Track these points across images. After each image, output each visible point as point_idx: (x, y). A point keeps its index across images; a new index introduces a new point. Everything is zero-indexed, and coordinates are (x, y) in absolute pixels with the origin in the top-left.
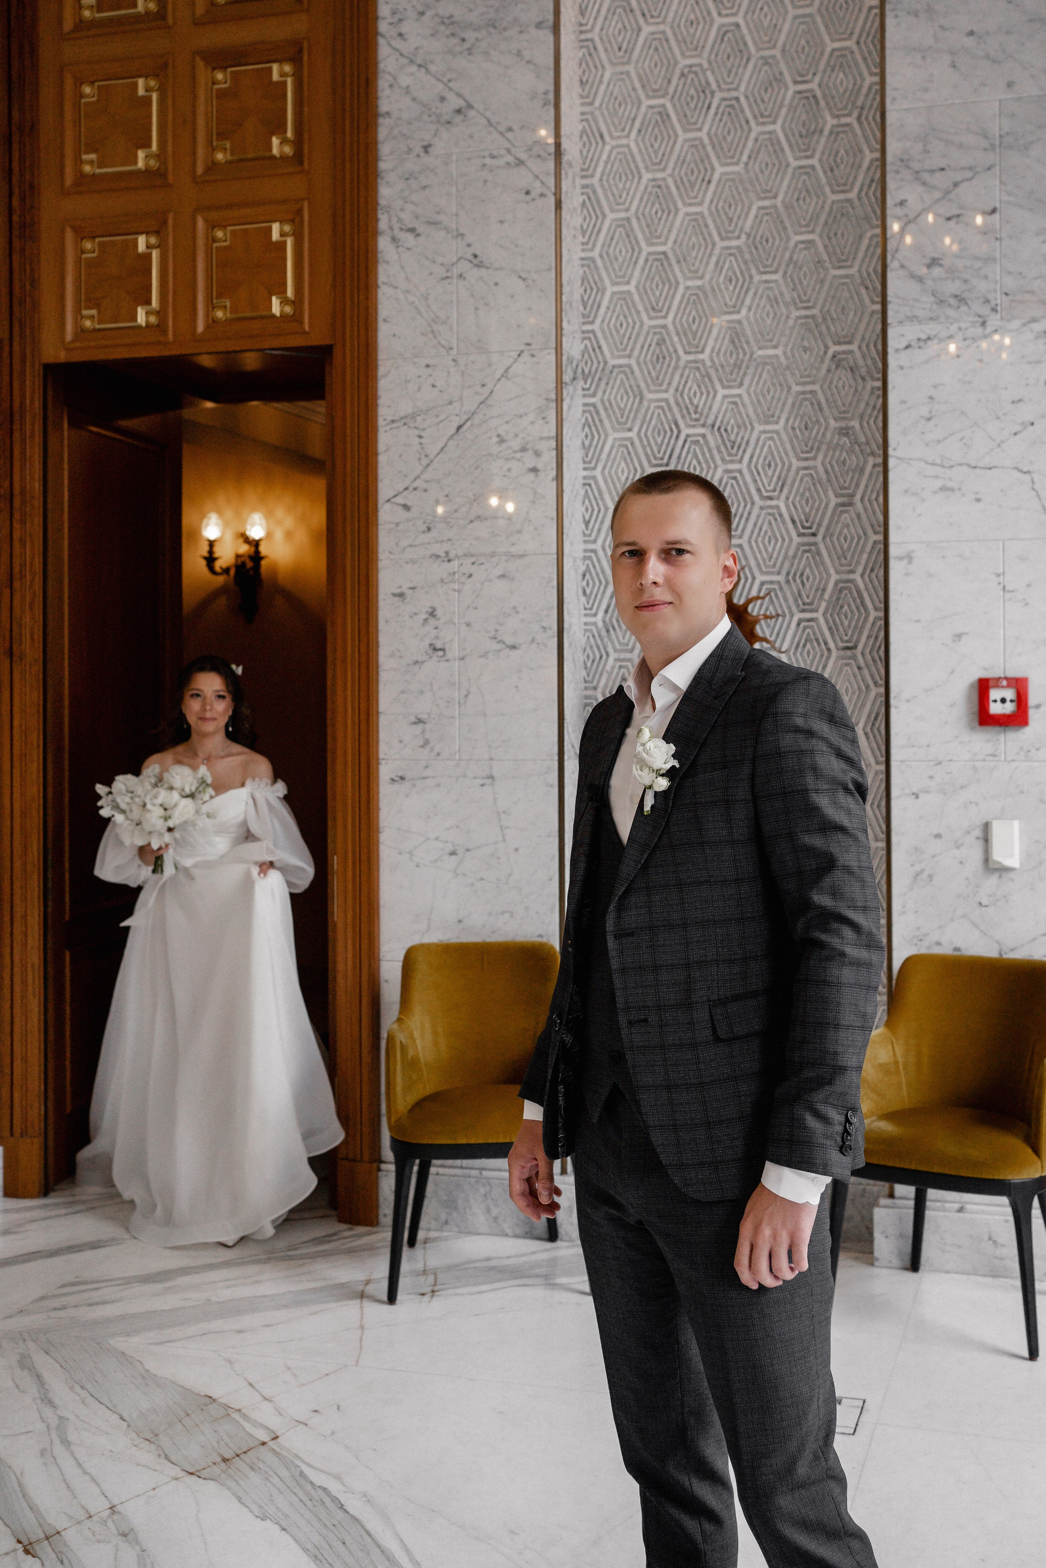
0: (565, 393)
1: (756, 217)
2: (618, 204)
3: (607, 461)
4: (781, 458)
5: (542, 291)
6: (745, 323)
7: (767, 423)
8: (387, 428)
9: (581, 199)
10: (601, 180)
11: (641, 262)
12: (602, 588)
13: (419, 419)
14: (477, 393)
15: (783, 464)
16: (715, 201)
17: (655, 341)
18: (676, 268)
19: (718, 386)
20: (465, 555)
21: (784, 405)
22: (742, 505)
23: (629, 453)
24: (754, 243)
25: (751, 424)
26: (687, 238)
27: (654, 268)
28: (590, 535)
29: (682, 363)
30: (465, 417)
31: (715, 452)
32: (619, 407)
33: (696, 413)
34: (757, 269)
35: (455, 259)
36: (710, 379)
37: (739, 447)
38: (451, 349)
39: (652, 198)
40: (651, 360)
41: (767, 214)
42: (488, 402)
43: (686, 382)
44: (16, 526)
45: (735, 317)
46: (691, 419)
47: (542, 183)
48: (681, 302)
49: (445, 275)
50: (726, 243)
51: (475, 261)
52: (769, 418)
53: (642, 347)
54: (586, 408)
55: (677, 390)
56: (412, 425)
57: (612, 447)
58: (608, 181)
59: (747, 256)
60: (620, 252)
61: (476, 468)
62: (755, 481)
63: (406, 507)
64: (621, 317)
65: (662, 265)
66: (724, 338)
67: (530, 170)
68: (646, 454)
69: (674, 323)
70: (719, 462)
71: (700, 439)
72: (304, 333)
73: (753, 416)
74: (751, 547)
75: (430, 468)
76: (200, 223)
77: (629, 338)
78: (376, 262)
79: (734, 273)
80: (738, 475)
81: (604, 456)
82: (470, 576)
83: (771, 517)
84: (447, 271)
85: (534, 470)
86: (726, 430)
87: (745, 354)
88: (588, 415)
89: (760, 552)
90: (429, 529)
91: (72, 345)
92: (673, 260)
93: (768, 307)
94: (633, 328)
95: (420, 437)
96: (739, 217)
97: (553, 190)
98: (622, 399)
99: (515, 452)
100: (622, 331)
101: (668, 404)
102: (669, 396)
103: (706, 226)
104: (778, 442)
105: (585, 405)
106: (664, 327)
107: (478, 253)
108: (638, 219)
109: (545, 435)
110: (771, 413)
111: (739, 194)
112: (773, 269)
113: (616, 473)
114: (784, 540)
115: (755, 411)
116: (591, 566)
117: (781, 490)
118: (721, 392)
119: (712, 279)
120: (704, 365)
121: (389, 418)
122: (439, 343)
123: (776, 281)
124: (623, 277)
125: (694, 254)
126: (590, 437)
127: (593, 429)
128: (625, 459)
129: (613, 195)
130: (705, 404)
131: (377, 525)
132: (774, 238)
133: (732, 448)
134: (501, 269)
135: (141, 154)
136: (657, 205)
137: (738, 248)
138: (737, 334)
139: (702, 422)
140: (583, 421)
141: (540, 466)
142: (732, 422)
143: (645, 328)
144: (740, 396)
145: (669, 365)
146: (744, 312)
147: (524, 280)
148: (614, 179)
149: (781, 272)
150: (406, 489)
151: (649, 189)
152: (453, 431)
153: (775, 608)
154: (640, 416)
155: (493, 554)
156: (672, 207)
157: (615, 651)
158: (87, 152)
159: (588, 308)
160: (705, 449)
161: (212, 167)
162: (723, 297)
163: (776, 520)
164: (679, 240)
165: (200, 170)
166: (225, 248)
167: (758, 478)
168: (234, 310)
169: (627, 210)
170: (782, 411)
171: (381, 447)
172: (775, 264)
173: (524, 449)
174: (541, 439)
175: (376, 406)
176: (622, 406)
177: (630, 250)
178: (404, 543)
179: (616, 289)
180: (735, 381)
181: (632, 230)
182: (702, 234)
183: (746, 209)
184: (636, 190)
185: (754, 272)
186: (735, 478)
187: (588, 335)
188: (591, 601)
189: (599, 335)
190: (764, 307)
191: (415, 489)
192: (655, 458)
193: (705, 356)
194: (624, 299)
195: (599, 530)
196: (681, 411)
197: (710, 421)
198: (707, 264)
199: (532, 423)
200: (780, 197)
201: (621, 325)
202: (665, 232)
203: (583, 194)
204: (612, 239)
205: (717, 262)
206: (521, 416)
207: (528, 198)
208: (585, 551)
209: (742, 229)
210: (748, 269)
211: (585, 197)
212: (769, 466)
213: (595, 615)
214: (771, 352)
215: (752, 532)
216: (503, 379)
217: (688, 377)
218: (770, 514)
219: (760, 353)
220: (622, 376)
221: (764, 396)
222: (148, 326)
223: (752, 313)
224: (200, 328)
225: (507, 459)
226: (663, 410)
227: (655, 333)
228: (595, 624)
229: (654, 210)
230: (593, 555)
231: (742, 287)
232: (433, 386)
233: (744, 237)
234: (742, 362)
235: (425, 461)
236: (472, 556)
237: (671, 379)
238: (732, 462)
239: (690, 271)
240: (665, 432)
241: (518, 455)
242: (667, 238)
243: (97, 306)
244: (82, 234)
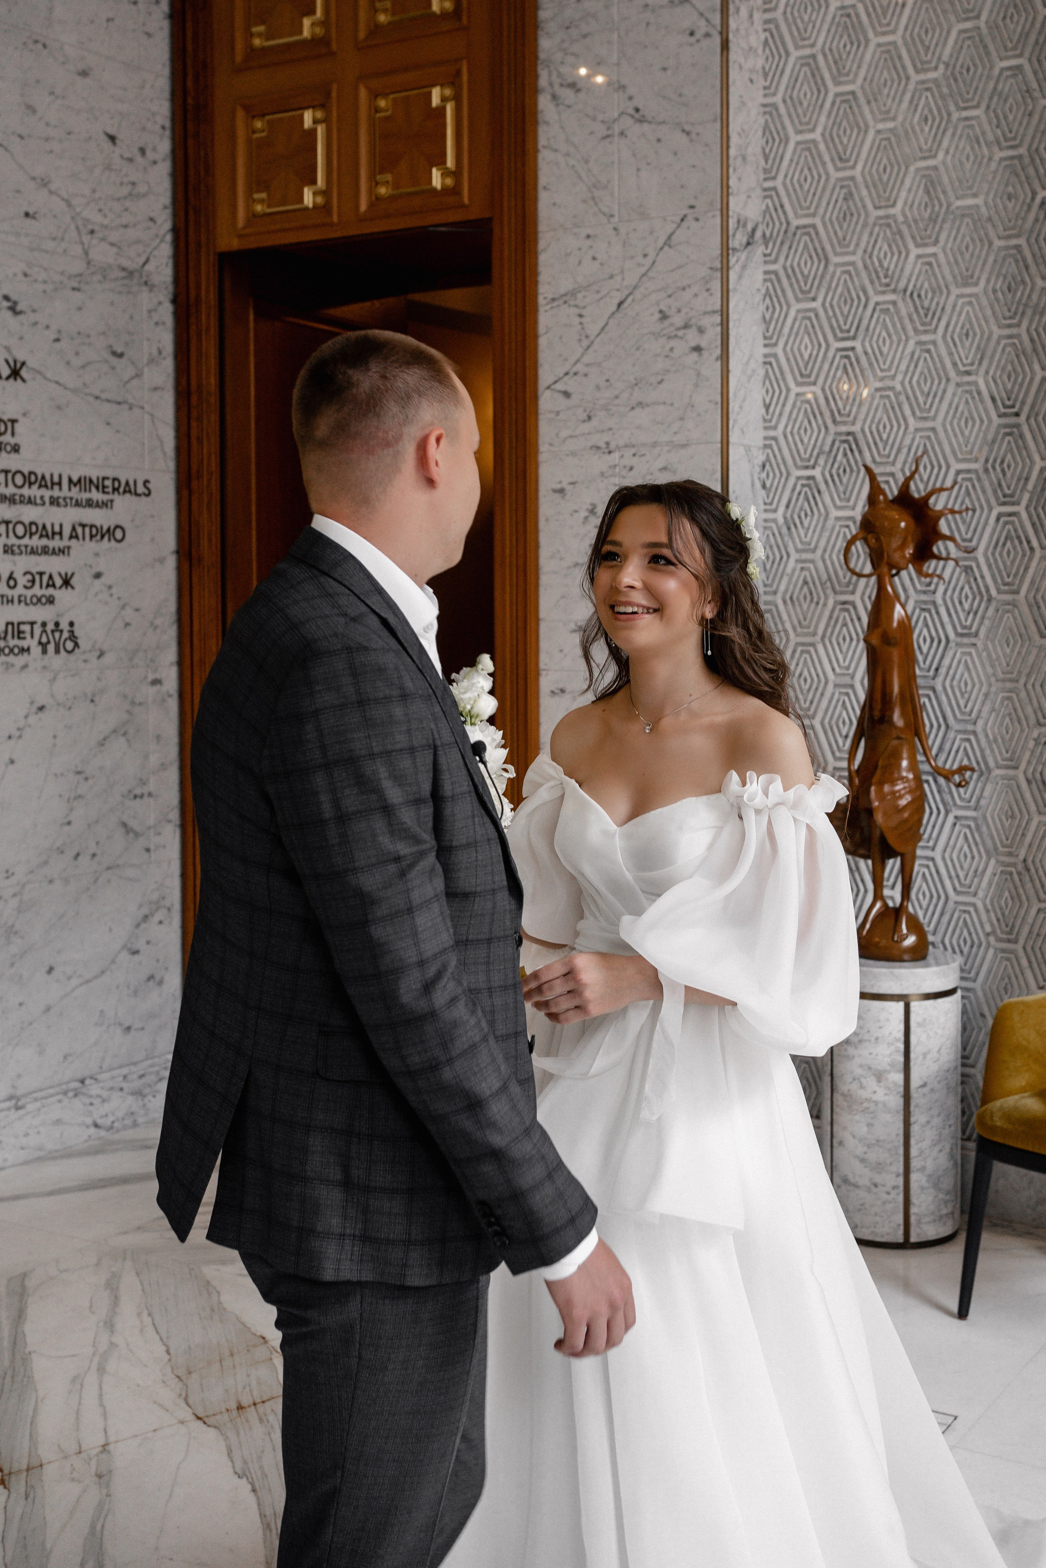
0: (733, 260)
1: (956, 42)
2: (803, 39)
3: (789, 336)
4: (980, 326)
5: (707, 145)
6: (942, 169)
7: (966, 285)
8: (548, 307)
9: (762, 36)
10: (785, 13)
11: (828, 105)
12: (783, 480)
13: (580, 296)
14: (639, 265)
15: (983, 333)
16: (910, 27)
17: (842, 196)
18: (866, 110)
19: (911, 245)
20: (626, 446)
21: (984, 264)
22: (936, 382)
23: (813, 326)
24: (953, 74)
25: (947, 287)
26: (878, 74)
27: (841, 112)
28: (770, 421)
29: (871, 220)
30: (627, 292)
31: (907, 321)
32: (802, 273)
33: (886, 277)
34: (957, 105)
35: (616, 115)
36: (902, 237)
37: (934, 314)
38: (612, 216)
39: (840, 29)
40: (837, 218)
41: (969, 38)
42: (650, 274)
43: (876, 242)
45: (931, 163)
46: (881, 285)
47: (707, 20)
48: (871, 148)
49: (605, 133)
50: (922, 77)
51: (637, 116)
52: (967, 280)
53: (828, 204)
54: (767, 277)
55: (865, 251)
56: (572, 303)
57: (795, 320)
58: (792, 14)
59: (945, 90)
60: (805, 95)
61: (638, 349)
62: (951, 354)
63: (567, 394)
64: (806, 171)
65: (851, 107)
66: (918, 187)
67: (695, 7)
68: (832, 327)
69: (862, 173)
70: (911, 333)
71: (891, 307)
72: (463, 206)
73: (949, 278)
74: (946, 431)
75: (590, 350)
76: (363, 93)
77: (814, 194)
78: (535, 123)
79: (931, 111)
80: (932, 347)
81: (786, 331)
82: (631, 469)
83: (968, 396)
84: (608, 129)
85: (698, 349)
86: (919, 296)
87: (941, 205)
88: (769, 284)
89: (955, 436)
90: (589, 418)
91: (248, 231)
92: (862, 101)
93: (968, 148)
94: (819, 181)
95: (581, 316)
96: (937, 45)
97: (719, 28)
98: (806, 264)
99: (679, 329)
100: (806, 187)
101: (856, 269)
102: (857, 258)
103: (900, 57)
104: (977, 307)
105: (766, 273)
106: (852, 178)
107: (640, 106)
108: (825, 55)
109: (709, 308)
110: (970, 273)
111: (937, 16)
112: (975, 103)
113: (799, 350)
114: (982, 421)
115: (952, 272)
116: (771, 457)
117: (980, 363)
118: (915, 252)
119: (905, 119)
120: (895, 221)
121: (550, 296)
122: (600, 210)
123: (978, 117)
124: (808, 123)
125: (886, 91)
126: (770, 310)
127: (775, 300)
128: (809, 334)
129: (798, 29)
130: (896, 266)
131: (536, 414)
132: (975, 65)
133: (926, 315)
134: (664, 122)
135: (306, 22)
136: (845, 38)
137: (935, 81)
138: (932, 182)
139: (892, 287)
140: (763, 291)
141: (703, 344)
142: (926, 285)
143: (832, 181)
144: (934, 255)
145: (857, 223)
146: (941, 155)
147: (688, 133)
148: (799, 11)
149: (983, 106)
150: (567, 374)
151: (837, 20)
152: (614, 308)
153: (972, 501)
154: (825, 284)
155: (655, 445)
156: (861, 38)
157: (798, 551)
158: (256, 24)
159: (770, 162)
160: (896, 319)
161: (375, 29)
162: (917, 139)
163: (973, 398)
164: (869, 76)
165: (362, 35)
166: (387, 119)
167: (954, 350)
168: (396, 186)
169: (813, 46)
170: (982, 270)
171: (542, 328)
172: (977, 97)
173: (686, 326)
174: (705, 313)
175: (536, 283)
176: (806, 272)
177: (816, 92)
178: (564, 433)
179: (800, 138)
180: (930, 237)
181: (818, 68)
182: (895, 68)
183: (944, 33)
184: (823, 20)
185: (952, 108)
186: (928, 351)
187: (769, 193)
188: (771, 495)
189: (782, 193)
190: (964, 149)
191: (575, 374)
192: (841, 331)
193: (896, 210)
194: (809, 149)
195: (780, 416)
196: (869, 276)
197: (902, 285)
198: (901, 101)
199: (696, 295)
200: (984, 17)
201: (806, 180)
202: (854, 68)
203: (765, 30)
204: (796, 80)
205: (913, 97)
206: (684, 289)
207: (692, 40)
208: (766, 438)
209: (939, 58)
210: (946, 107)
211: (767, 34)
212: (967, 335)
213: (775, 511)
214: (970, 201)
215: (947, 413)
216: (666, 248)
217: (878, 235)
218: (967, 392)
219: (959, 203)
220: (807, 238)
221: (962, 254)
222: (315, 207)
223: (949, 158)
224: (363, 207)
225: (669, 338)
226: (850, 275)
227: (842, 187)
228: (775, 521)
229: (842, 43)
230: (773, 443)
231: (939, 127)
232: (594, 258)
233: (942, 67)
234: (937, 216)
235: (585, 343)
236: (634, 446)
237: (859, 239)
238: (926, 332)
239: (881, 112)
240: (852, 300)
241: (680, 333)
242: (856, 75)
243: (267, 189)
244: (252, 113)
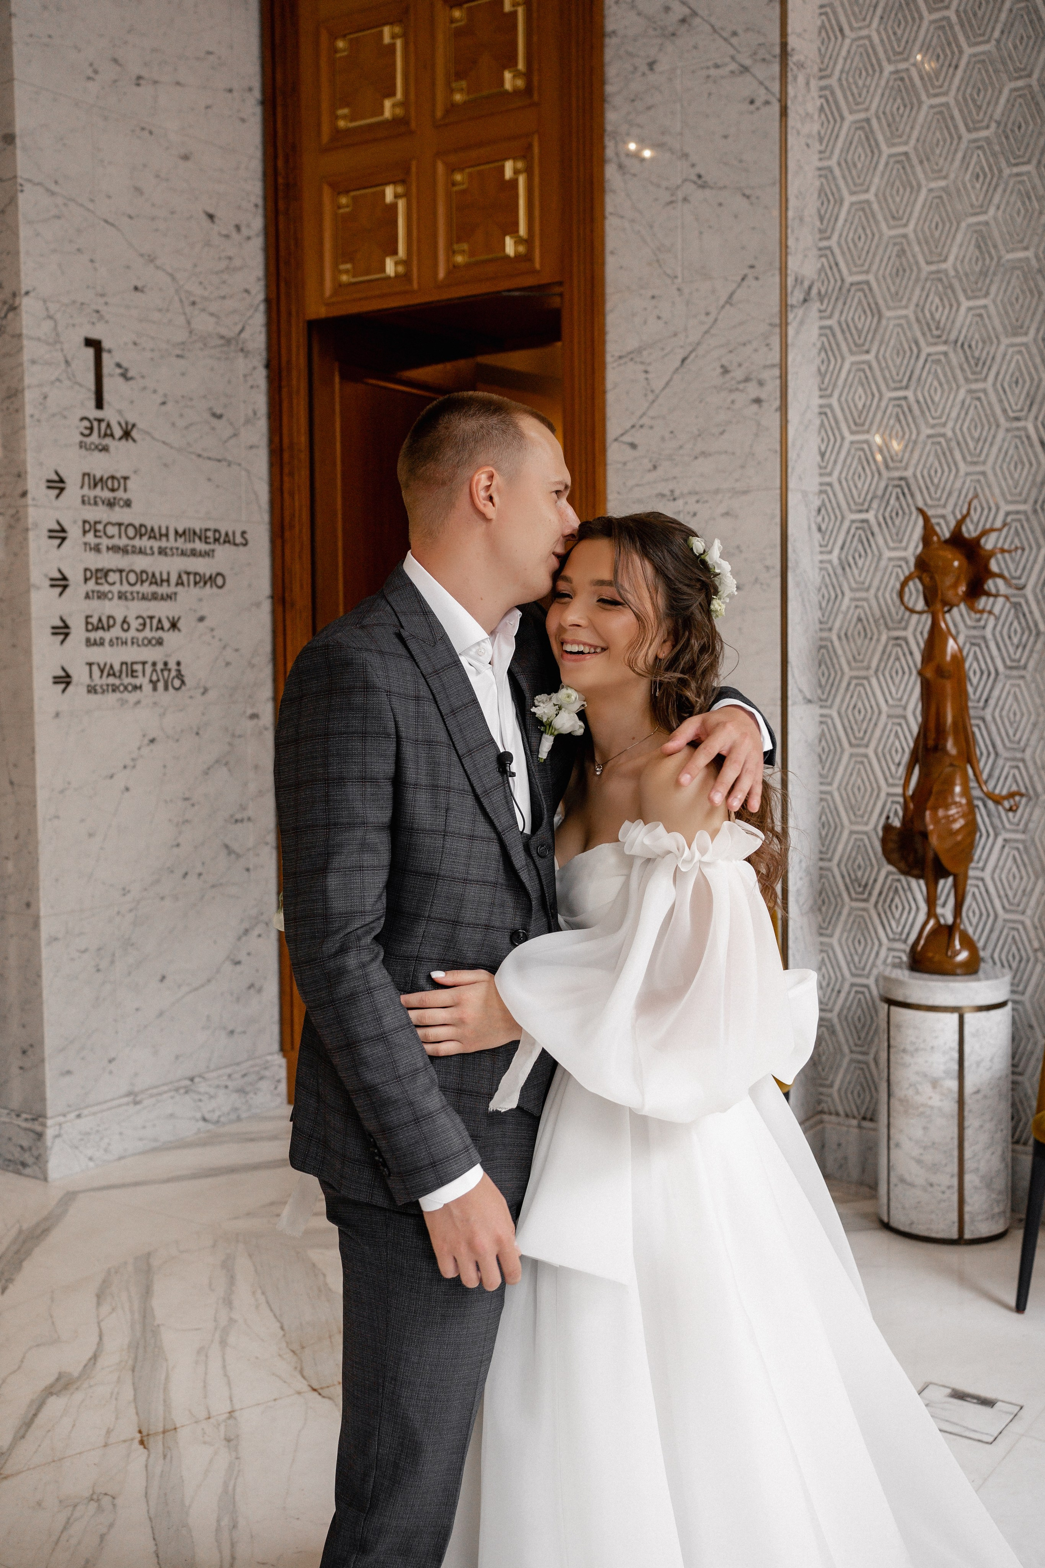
0: (791, 316)
1: (1008, 101)
2: (857, 104)
3: (844, 387)
4: (1030, 374)
5: (766, 207)
6: (993, 224)
7: (1015, 335)
8: (615, 365)
9: (818, 102)
10: (840, 79)
11: (881, 167)
12: (838, 523)
13: (645, 353)
14: (702, 323)
15: (1032, 380)
16: (963, 88)
17: (894, 254)
18: (918, 169)
19: (962, 298)
20: (690, 493)
21: (1034, 314)
22: (986, 428)
23: (867, 378)
24: (1004, 132)
25: (997, 338)
26: (930, 134)
27: (894, 172)
28: (826, 468)
29: (923, 275)
30: (690, 348)
31: (958, 372)
32: (856, 328)
33: (937, 328)
34: (1008, 161)
35: (679, 182)
36: (954, 291)
37: (984, 364)
38: (676, 277)
39: (894, 92)
40: (890, 274)
41: (1019, 96)
42: (713, 331)
43: (927, 296)
44: (286, 479)
45: (982, 218)
46: (933, 336)
47: (767, 89)
48: (923, 206)
49: (669, 199)
50: (974, 136)
51: (700, 182)
52: (1017, 330)
53: (881, 260)
54: (823, 331)
55: (917, 305)
56: (638, 360)
57: (849, 372)
58: (847, 80)
59: (997, 148)
60: (859, 157)
61: (701, 402)
62: (1000, 401)
63: (633, 446)
64: (860, 230)
65: (904, 168)
66: (969, 243)
67: (754, 76)
68: (884, 378)
69: (915, 231)
70: (961, 380)
71: (942, 358)
72: (534, 272)
73: (999, 328)
74: (995, 475)
75: (655, 404)
76: (440, 168)
77: (868, 252)
78: (603, 191)
79: (982, 168)
80: (982, 395)
81: (840, 382)
82: (695, 514)
83: (1018, 441)
84: (672, 195)
85: (758, 401)
86: (970, 346)
87: (992, 259)
88: (825, 339)
89: (1005, 479)
90: (655, 467)
91: (334, 300)
92: (915, 161)
93: (1019, 203)
94: (872, 240)
95: (646, 372)
96: (988, 105)
97: (778, 95)
98: (860, 318)
99: (739, 382)
100: (860, 245)
101: (909, 323)
102: (910, 312)
103: (952, 117)
104: (1027, 356)
105: (821, 328)
106: (905, 236)
107: (702, 173)
108: (878, 118)
109: (769, 362)
110: (1019, 323)
111: (990, 77)
112: (1026, 159)
113: (853, 400)
114: (1031, 464)
115: (1002, 323)
116: (827, 501)
117: (1030, 410)
118: (965, 304)
119: (957, 177)
120: (947, 275)
121: (617, 354)
122: (665, 273)
123: (1029, 173)
124: (862, 184)
125: (938, 152)
126: (826, 363)
127: (830, 353)
128: (863, 385)
129: (853, 95)
130: (947, 318)
131: (605, 464)
132: (1027, 123)
133: (977, 365)
134: (725, 187)
135: (388, 104)
136: (899, 101)
137: (987, 139)
138: (983, 237)
139: (944, 338)
140: (819, 345)
141: (763, 396)
142: (977, 336)
143: (885, 239)
144: (985, 307)
145: (909, 279)
146: (992, 211)
147: (748, 197)
148: (854, 77)
149: (1034, 162)
150: (633, 426)
151: (891, 83)
152: (678, 363)
153: (1021, 541)
154: (878, 337)
155: (717, 491)
156: (915, 101)
157: (852, 590)
158: (341, 107)
159: (825, 222)
160: (947, 369)
161: (452, 108)
162: (969, 196)
163: (1022, 443)
164: (922, 138)
165: (439, 114)
166: (464, 192)
167: (1003, 397)
168: (472, 254)
169: (867, 110)
170: (1032, 320)
171: (609, 385)
172: (1027, 155)
173: (747, 380)
174: (765, 367)
175: (603, 342)
176: (860, 326)
177: (870, 154)
178: (630, 483)
179: (854, 198)
180: (980, 290)
181: (872, 131)
182: (948, 128)
183: (996, 93)
184: (877, 86)
185: (1003, 164)
186: (979, 399)
187: (826, 253)
188: (827, 538)
189: (837, 251)
191: (642, 426)
192: (894, 381)
193: (948, 265)
194: (863, 210)
195: (835, 462)
196: (921, 327)
197: (953, 337)
198: (953, 160)
199: (756, 350)
201: (860, 238)
202: (908, 129)
203: (820, 97)
204: (851, 143)
205: (964, 157)
206: (744, 344)
207: (752, 107)
208: (821, 484)
210: (997, 163)
211: (823, 100)
212: (1017, 382)
213: (830, 552)
214: (1021, 255)
215: (997, 457)
216: (728, 306)
217: (930, 289)
218: (1016, 437)
219: (1010, 256)
220: (860, 294)
221: (1012, 305)
222: (397, 276)
223: (1000, 213)
224: (441, 274)
225: (731, 391)
226: (903, 329)
227: (895, 244)
228: (830, 562)
229: (896, 106)
230: (828, 489)
231: (990, 184)
232: (659, 318)
234: (988, 271)
235: (651, 397)
236: (697, 493)
237: (912, 293)
238: (976, 381)
239: (933, 171)
240: (905, 352)
241: (741, 386)
242: (909, 137)
243: (351, 260)
244: (338, 189)
